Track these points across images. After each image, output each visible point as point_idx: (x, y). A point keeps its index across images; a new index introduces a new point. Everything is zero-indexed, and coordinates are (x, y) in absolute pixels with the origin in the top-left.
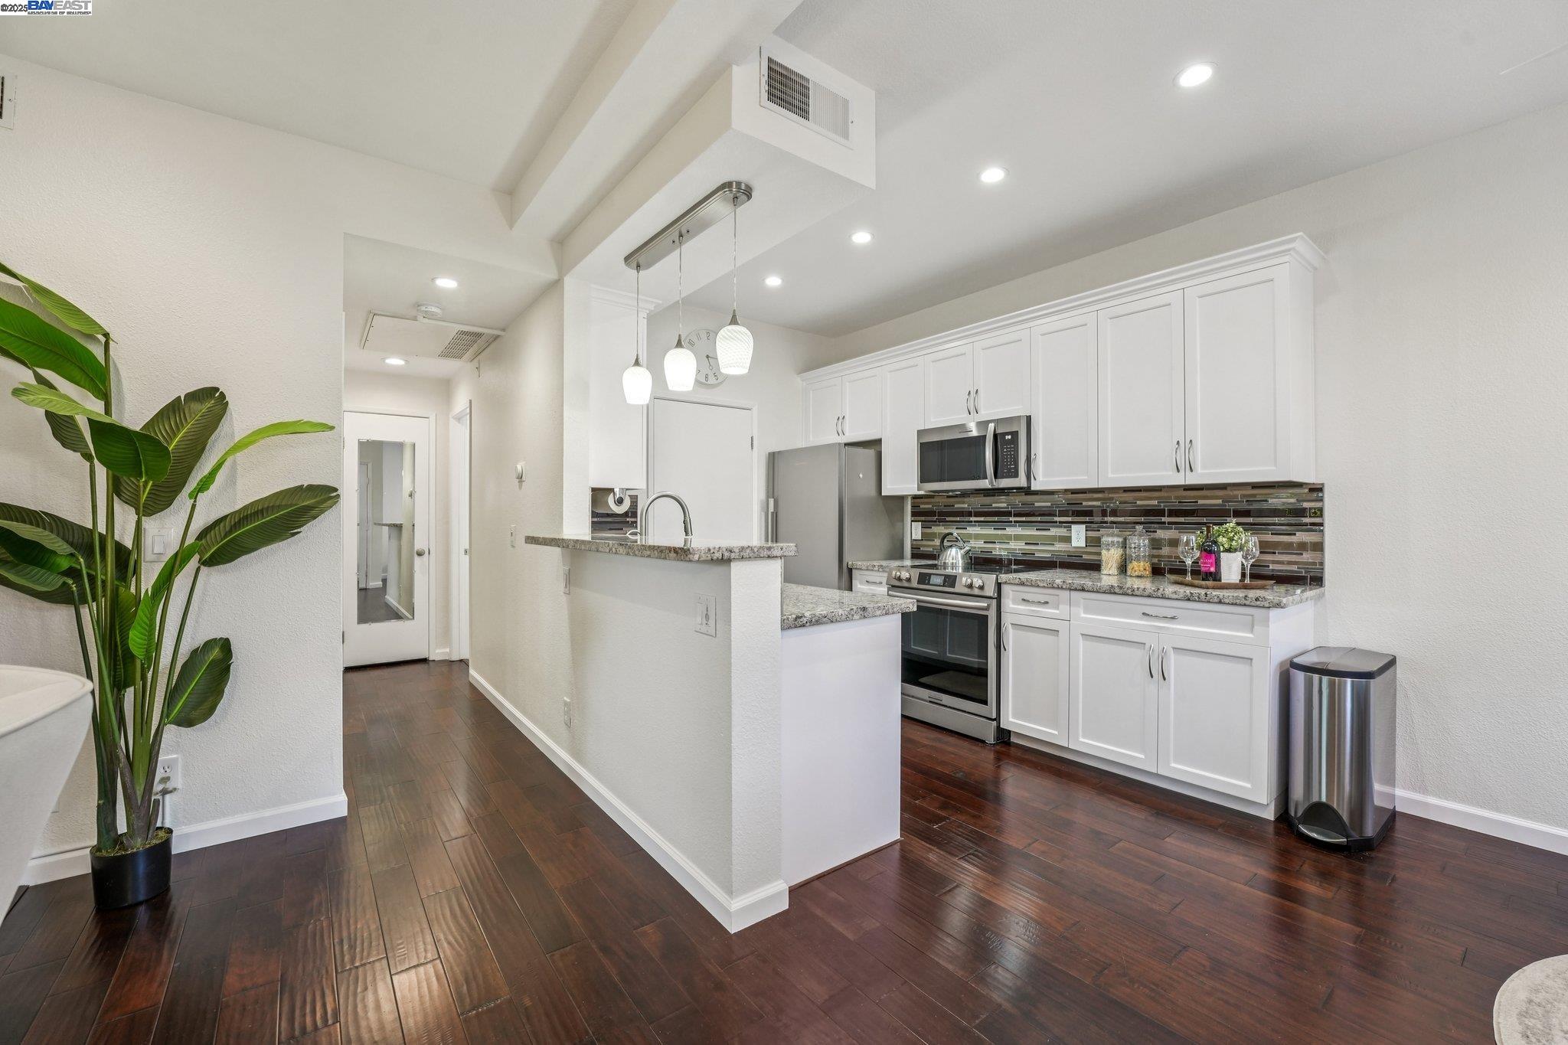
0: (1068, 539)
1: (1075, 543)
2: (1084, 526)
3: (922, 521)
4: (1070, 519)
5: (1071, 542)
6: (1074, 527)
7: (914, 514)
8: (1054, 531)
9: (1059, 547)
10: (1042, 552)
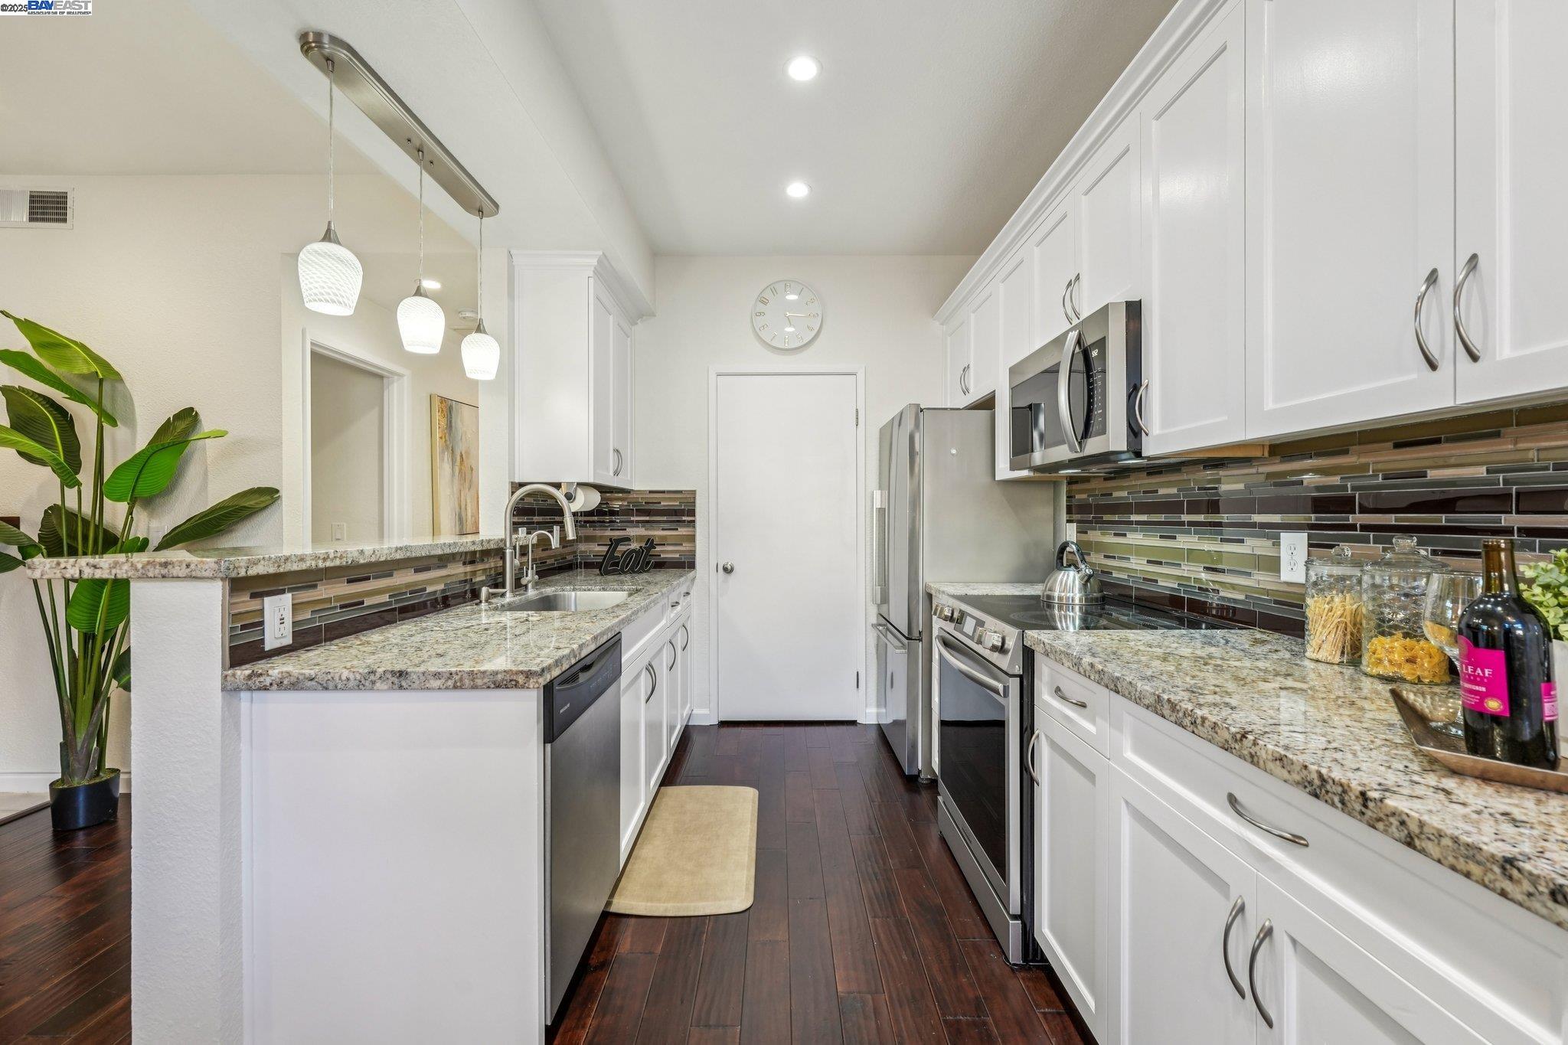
0: (1273, 564)
1: (1286, 575)
2: (1303, 537)
3: (1078, 522)
4: (1276, 518)
5: (1279, 571)
6: (1286, 537)
7: (1069, 511)
8: (1255, 546)
9: (1260, 580)
10: (1232, 588)
